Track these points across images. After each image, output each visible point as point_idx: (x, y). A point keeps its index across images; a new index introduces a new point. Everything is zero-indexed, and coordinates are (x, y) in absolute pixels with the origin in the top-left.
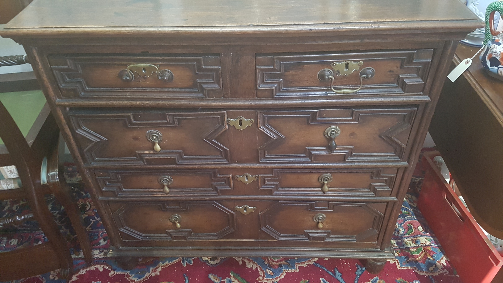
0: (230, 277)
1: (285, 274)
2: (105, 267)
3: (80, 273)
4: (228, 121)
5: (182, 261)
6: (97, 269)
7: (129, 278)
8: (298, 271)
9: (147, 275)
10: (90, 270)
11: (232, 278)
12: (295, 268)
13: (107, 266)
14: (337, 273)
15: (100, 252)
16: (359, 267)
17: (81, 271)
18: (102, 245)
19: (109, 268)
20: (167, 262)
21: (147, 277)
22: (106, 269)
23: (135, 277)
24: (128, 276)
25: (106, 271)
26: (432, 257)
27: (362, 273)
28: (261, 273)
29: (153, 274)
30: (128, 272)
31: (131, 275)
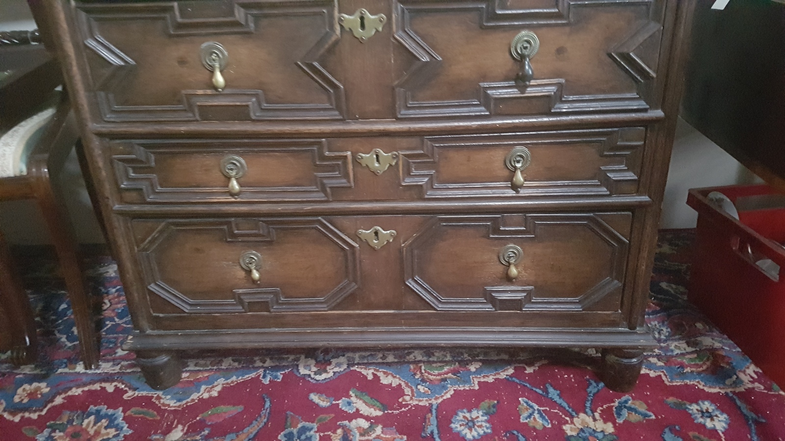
0: (349, 396)
1: (452, 392)
2: (118, 386)
3: (70, 393)
4: (340, 20)
5: (261, 377)
6: (103, 389)
7: (160, 402)
8: (477, 388)
9: (195, 396)
10: (89, 391)
11: (353, 399)
12: (470, 384)
13: (123, 384)
14: (551, 390)
15: (114, 365)
16: (592, 382)
17: (74, 390)
18: (120, 356)
19: (125, 387)
20: (234, 378)
21: (193, 400)
22: (120, 388)
23: (172, 399)
24: (159, 398)
25: (119, 392)
26: (728, 364)
27: (598, 391)
28: (407, 391)
29: (206, 396)
30: (160, 393)
31: (163, 397)
